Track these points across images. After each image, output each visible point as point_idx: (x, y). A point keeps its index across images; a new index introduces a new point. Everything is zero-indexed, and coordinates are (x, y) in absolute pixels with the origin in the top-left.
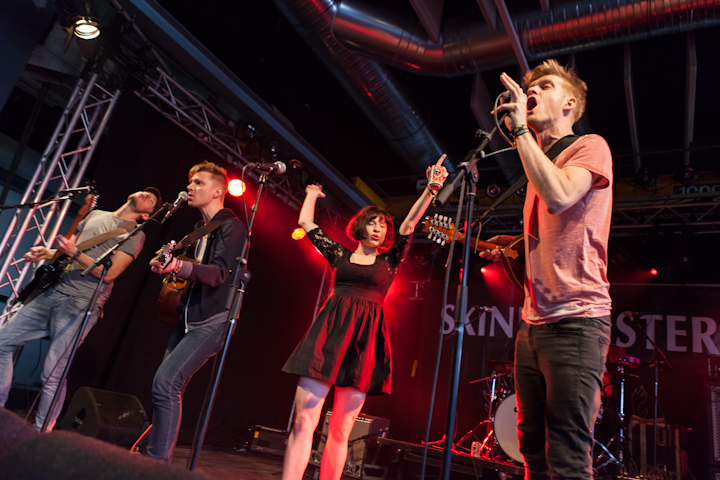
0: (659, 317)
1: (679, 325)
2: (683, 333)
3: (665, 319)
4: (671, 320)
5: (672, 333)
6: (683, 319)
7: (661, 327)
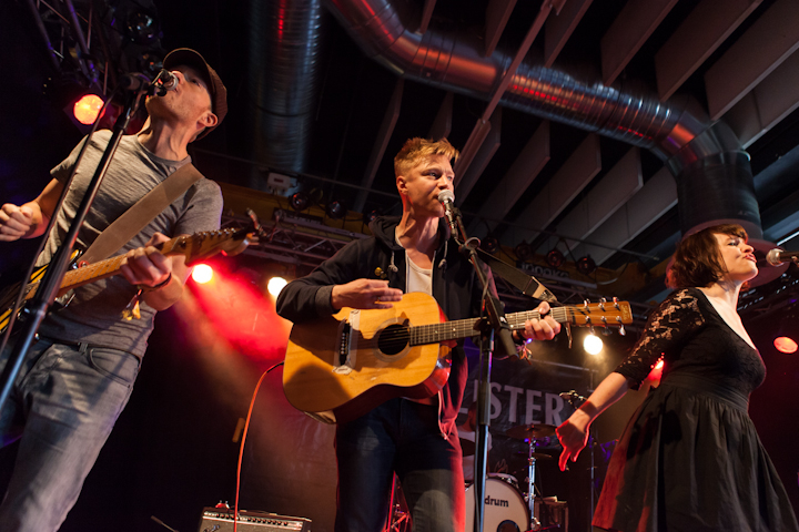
0: (521, 391)
1: (536, 400)
2: (538, 408)
3: (525, 392)
4: (531, 394)
5: (531, 407)
6: (539, 394)
7: (522, 399)
